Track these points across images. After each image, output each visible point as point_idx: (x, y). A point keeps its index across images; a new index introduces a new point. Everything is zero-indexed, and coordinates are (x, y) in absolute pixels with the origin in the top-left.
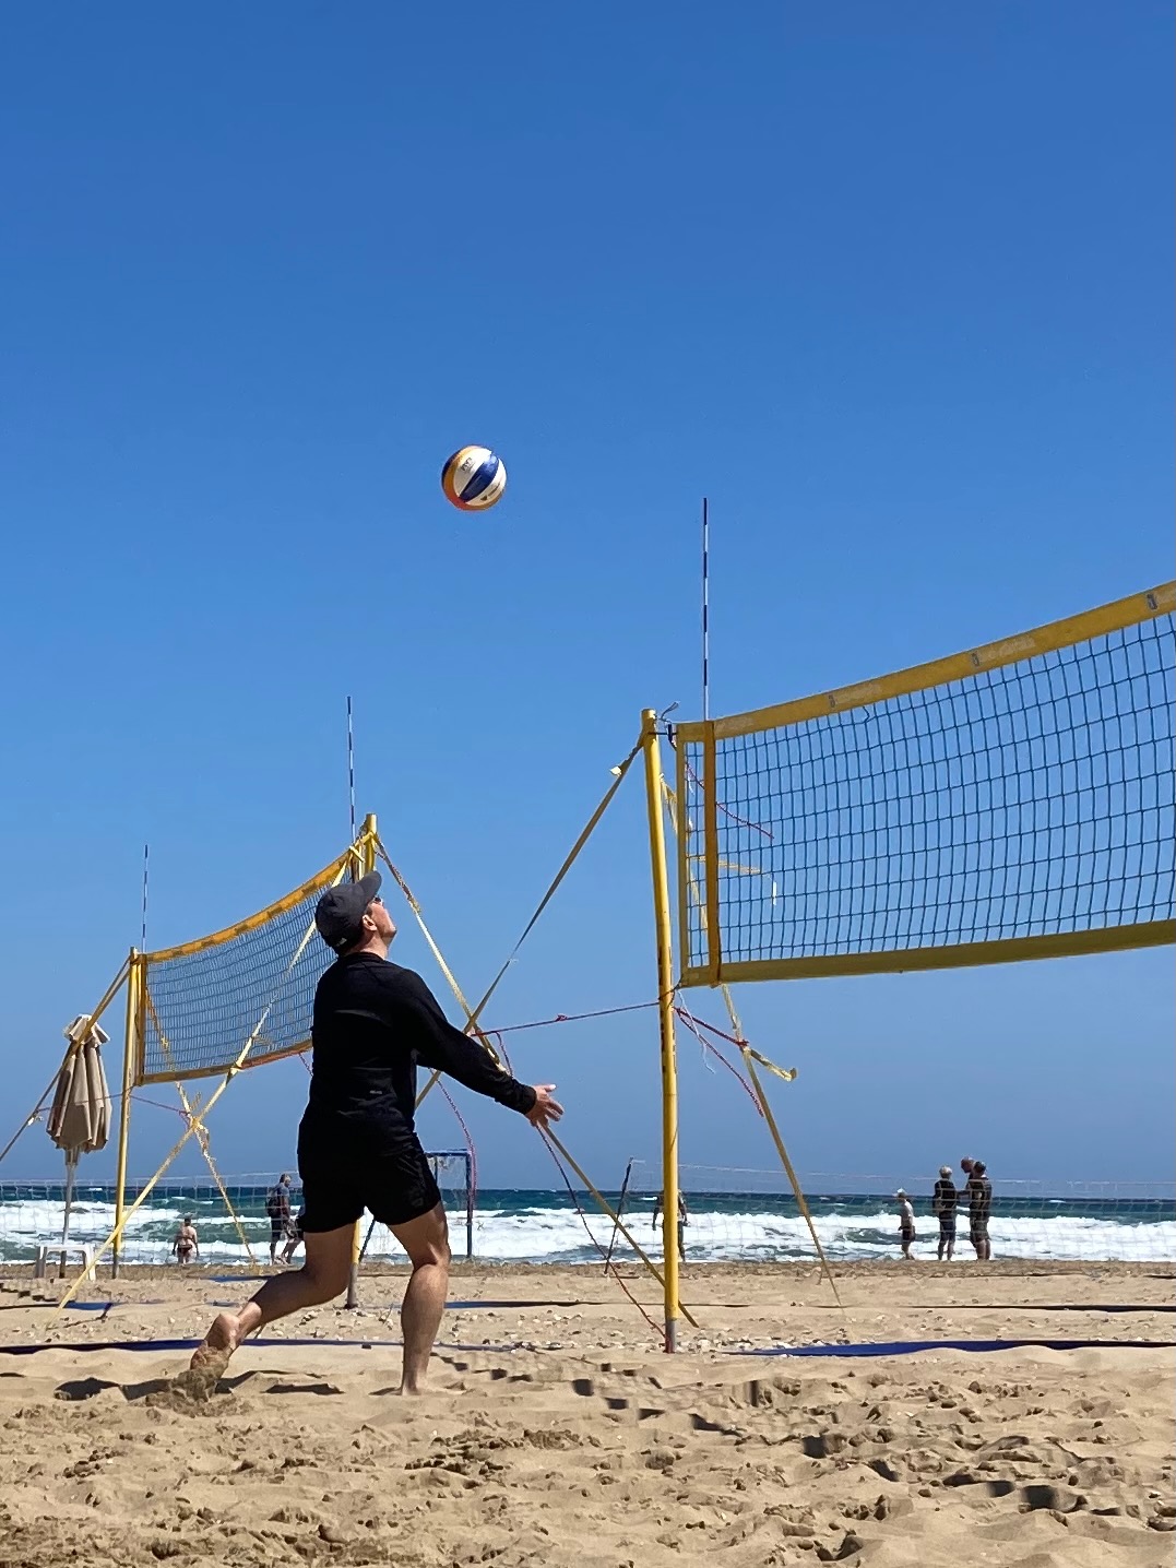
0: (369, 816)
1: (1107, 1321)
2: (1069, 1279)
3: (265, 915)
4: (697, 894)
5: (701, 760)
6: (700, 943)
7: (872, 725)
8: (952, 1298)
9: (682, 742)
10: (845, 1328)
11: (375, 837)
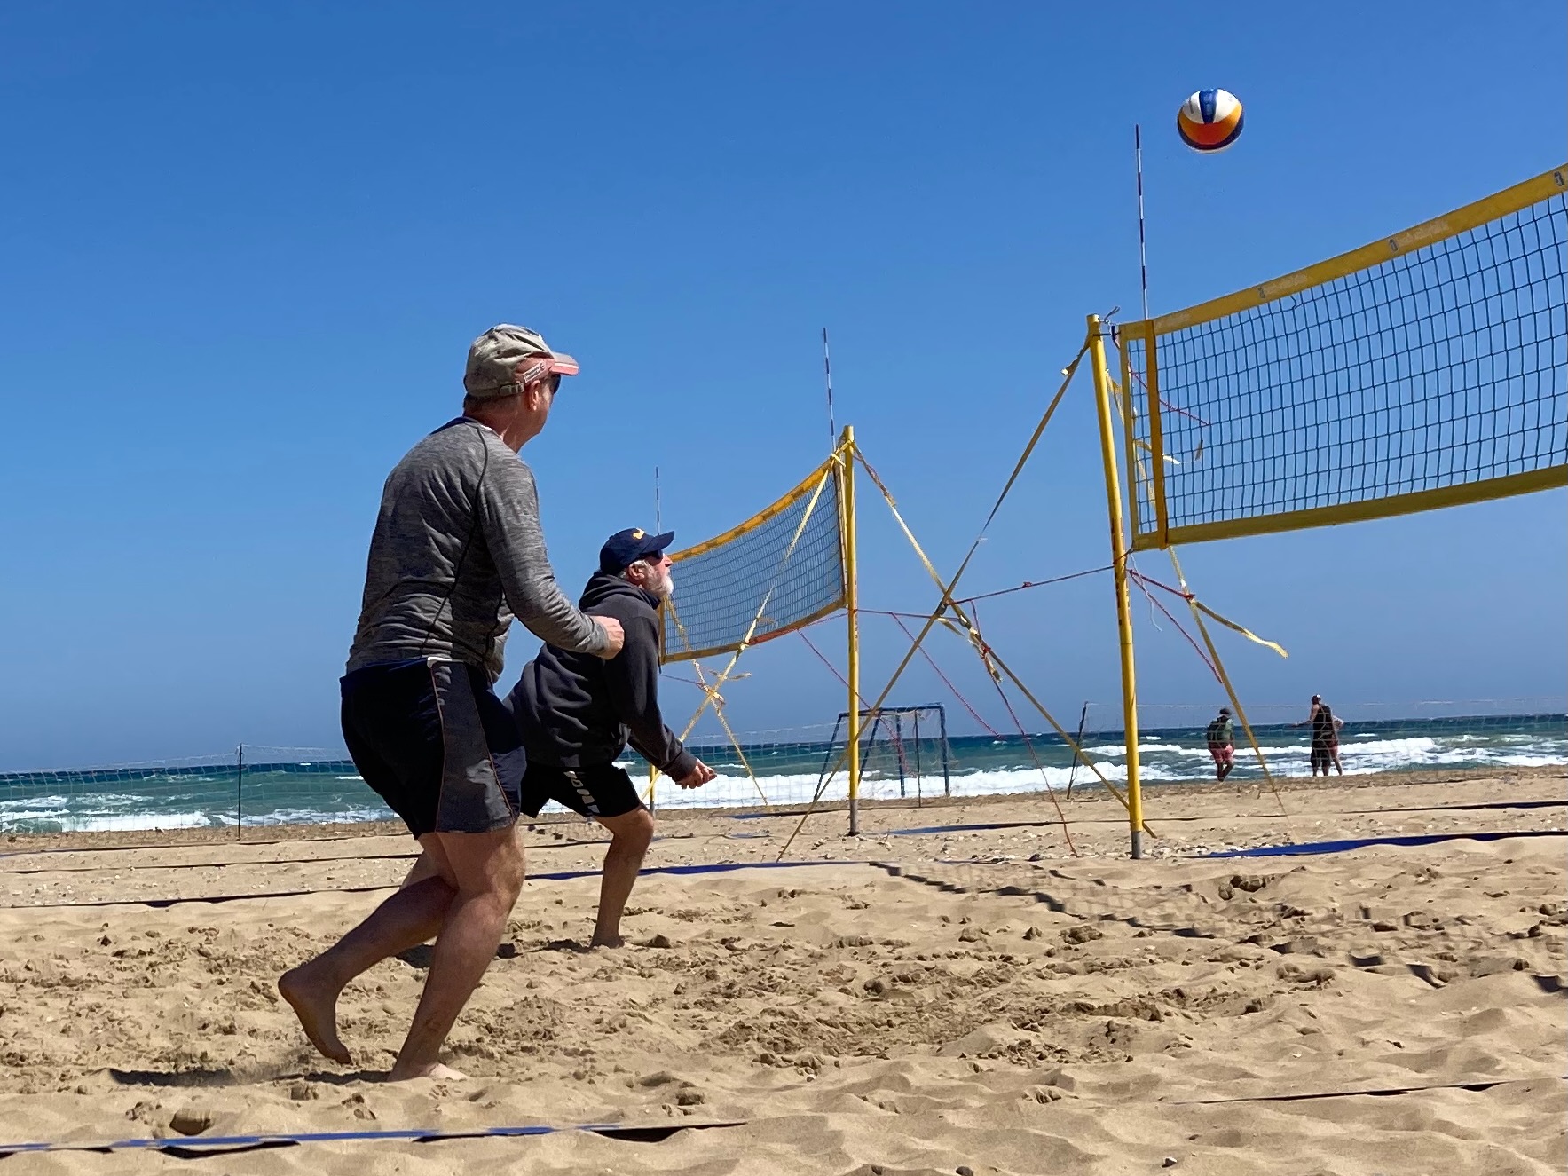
0: (847, 428)
1: (1523, 816)
2: (1482, 783)
3: (760, 518)
4: (1144, 471)
5: (1143, 355)
6: (1148, 514)
7: (1299, 311)
8: (1379, 804)
9: (1124, 341)
10: (1289, 833)
11: (852, 444)
